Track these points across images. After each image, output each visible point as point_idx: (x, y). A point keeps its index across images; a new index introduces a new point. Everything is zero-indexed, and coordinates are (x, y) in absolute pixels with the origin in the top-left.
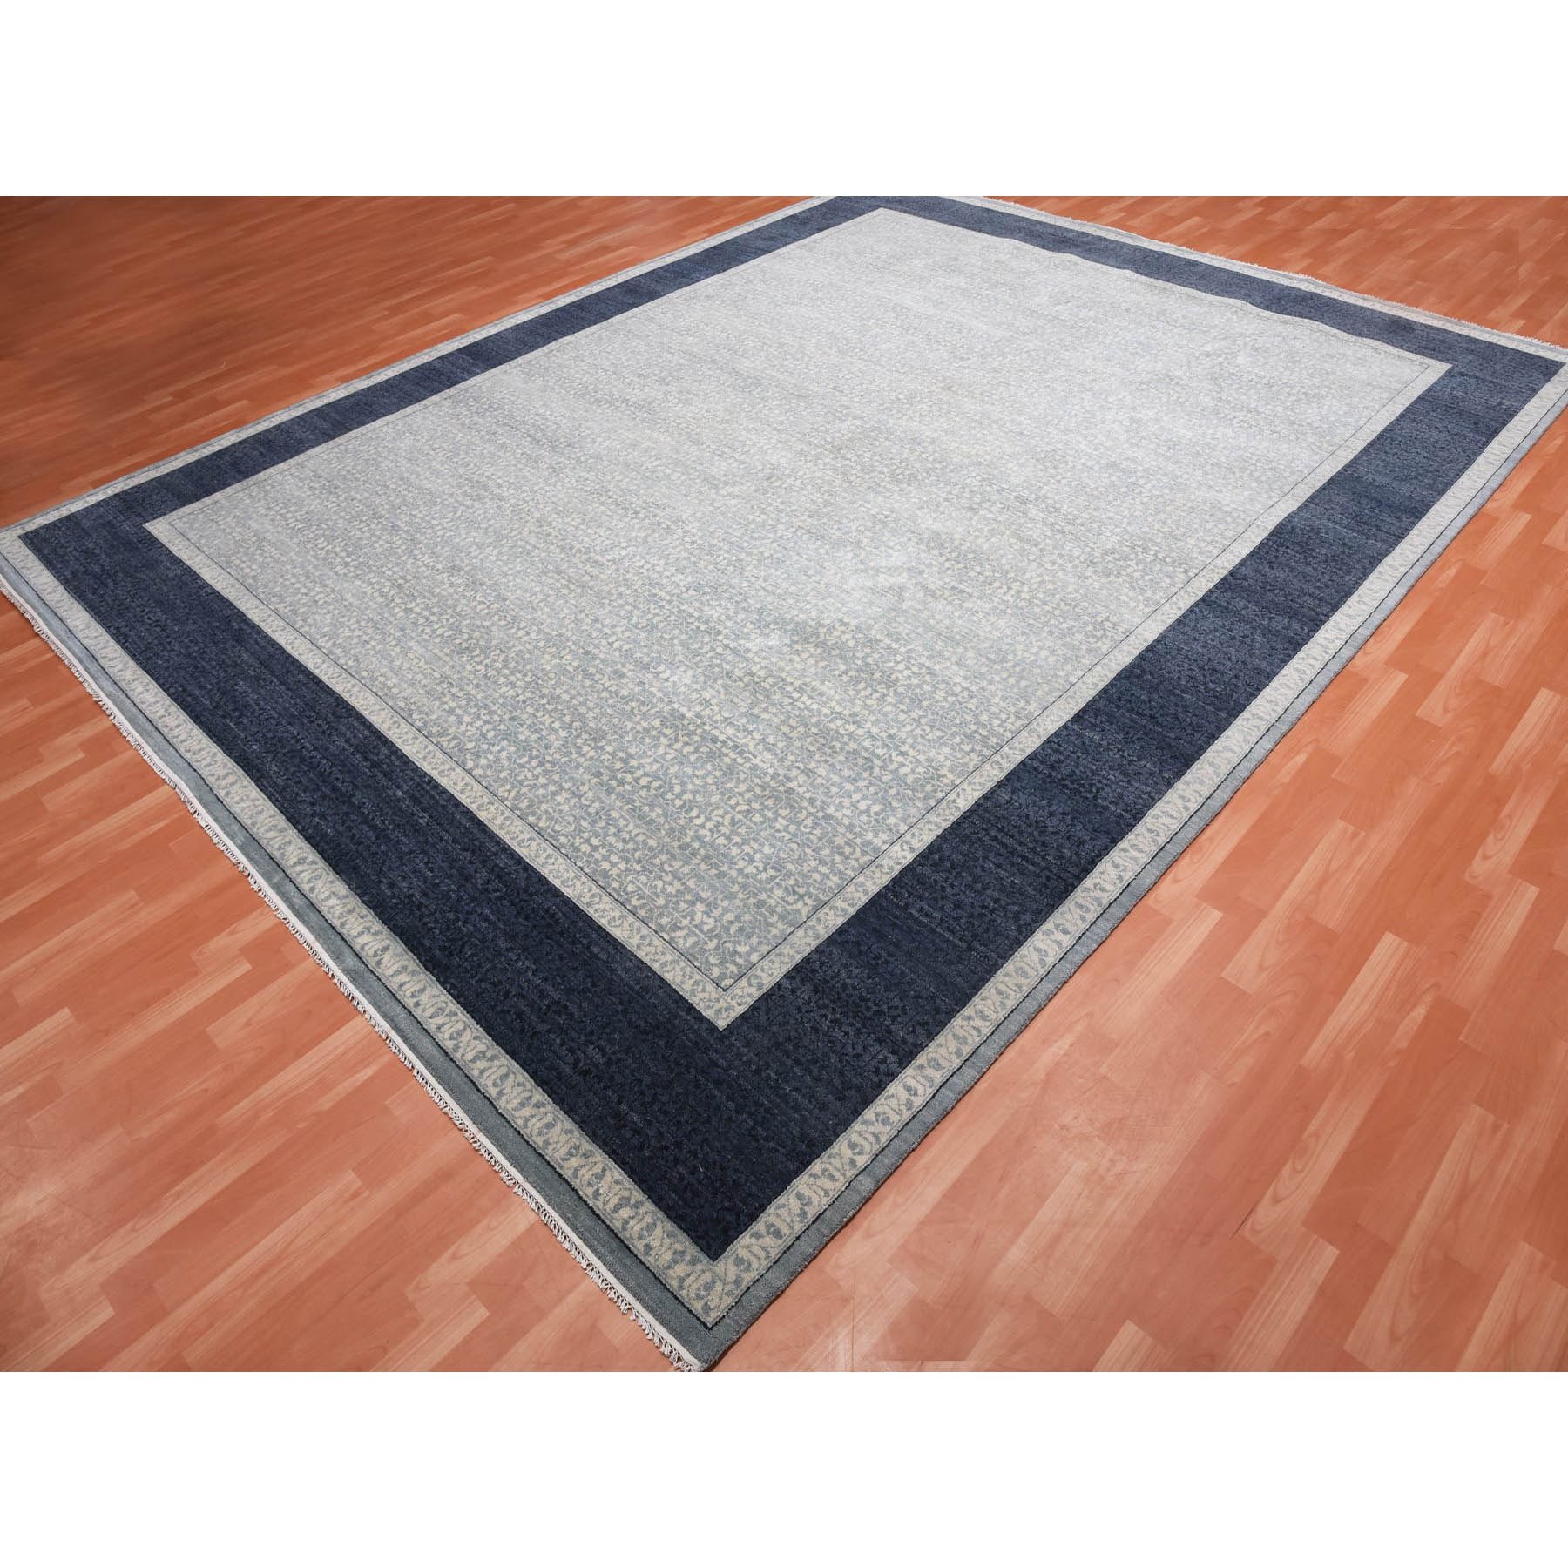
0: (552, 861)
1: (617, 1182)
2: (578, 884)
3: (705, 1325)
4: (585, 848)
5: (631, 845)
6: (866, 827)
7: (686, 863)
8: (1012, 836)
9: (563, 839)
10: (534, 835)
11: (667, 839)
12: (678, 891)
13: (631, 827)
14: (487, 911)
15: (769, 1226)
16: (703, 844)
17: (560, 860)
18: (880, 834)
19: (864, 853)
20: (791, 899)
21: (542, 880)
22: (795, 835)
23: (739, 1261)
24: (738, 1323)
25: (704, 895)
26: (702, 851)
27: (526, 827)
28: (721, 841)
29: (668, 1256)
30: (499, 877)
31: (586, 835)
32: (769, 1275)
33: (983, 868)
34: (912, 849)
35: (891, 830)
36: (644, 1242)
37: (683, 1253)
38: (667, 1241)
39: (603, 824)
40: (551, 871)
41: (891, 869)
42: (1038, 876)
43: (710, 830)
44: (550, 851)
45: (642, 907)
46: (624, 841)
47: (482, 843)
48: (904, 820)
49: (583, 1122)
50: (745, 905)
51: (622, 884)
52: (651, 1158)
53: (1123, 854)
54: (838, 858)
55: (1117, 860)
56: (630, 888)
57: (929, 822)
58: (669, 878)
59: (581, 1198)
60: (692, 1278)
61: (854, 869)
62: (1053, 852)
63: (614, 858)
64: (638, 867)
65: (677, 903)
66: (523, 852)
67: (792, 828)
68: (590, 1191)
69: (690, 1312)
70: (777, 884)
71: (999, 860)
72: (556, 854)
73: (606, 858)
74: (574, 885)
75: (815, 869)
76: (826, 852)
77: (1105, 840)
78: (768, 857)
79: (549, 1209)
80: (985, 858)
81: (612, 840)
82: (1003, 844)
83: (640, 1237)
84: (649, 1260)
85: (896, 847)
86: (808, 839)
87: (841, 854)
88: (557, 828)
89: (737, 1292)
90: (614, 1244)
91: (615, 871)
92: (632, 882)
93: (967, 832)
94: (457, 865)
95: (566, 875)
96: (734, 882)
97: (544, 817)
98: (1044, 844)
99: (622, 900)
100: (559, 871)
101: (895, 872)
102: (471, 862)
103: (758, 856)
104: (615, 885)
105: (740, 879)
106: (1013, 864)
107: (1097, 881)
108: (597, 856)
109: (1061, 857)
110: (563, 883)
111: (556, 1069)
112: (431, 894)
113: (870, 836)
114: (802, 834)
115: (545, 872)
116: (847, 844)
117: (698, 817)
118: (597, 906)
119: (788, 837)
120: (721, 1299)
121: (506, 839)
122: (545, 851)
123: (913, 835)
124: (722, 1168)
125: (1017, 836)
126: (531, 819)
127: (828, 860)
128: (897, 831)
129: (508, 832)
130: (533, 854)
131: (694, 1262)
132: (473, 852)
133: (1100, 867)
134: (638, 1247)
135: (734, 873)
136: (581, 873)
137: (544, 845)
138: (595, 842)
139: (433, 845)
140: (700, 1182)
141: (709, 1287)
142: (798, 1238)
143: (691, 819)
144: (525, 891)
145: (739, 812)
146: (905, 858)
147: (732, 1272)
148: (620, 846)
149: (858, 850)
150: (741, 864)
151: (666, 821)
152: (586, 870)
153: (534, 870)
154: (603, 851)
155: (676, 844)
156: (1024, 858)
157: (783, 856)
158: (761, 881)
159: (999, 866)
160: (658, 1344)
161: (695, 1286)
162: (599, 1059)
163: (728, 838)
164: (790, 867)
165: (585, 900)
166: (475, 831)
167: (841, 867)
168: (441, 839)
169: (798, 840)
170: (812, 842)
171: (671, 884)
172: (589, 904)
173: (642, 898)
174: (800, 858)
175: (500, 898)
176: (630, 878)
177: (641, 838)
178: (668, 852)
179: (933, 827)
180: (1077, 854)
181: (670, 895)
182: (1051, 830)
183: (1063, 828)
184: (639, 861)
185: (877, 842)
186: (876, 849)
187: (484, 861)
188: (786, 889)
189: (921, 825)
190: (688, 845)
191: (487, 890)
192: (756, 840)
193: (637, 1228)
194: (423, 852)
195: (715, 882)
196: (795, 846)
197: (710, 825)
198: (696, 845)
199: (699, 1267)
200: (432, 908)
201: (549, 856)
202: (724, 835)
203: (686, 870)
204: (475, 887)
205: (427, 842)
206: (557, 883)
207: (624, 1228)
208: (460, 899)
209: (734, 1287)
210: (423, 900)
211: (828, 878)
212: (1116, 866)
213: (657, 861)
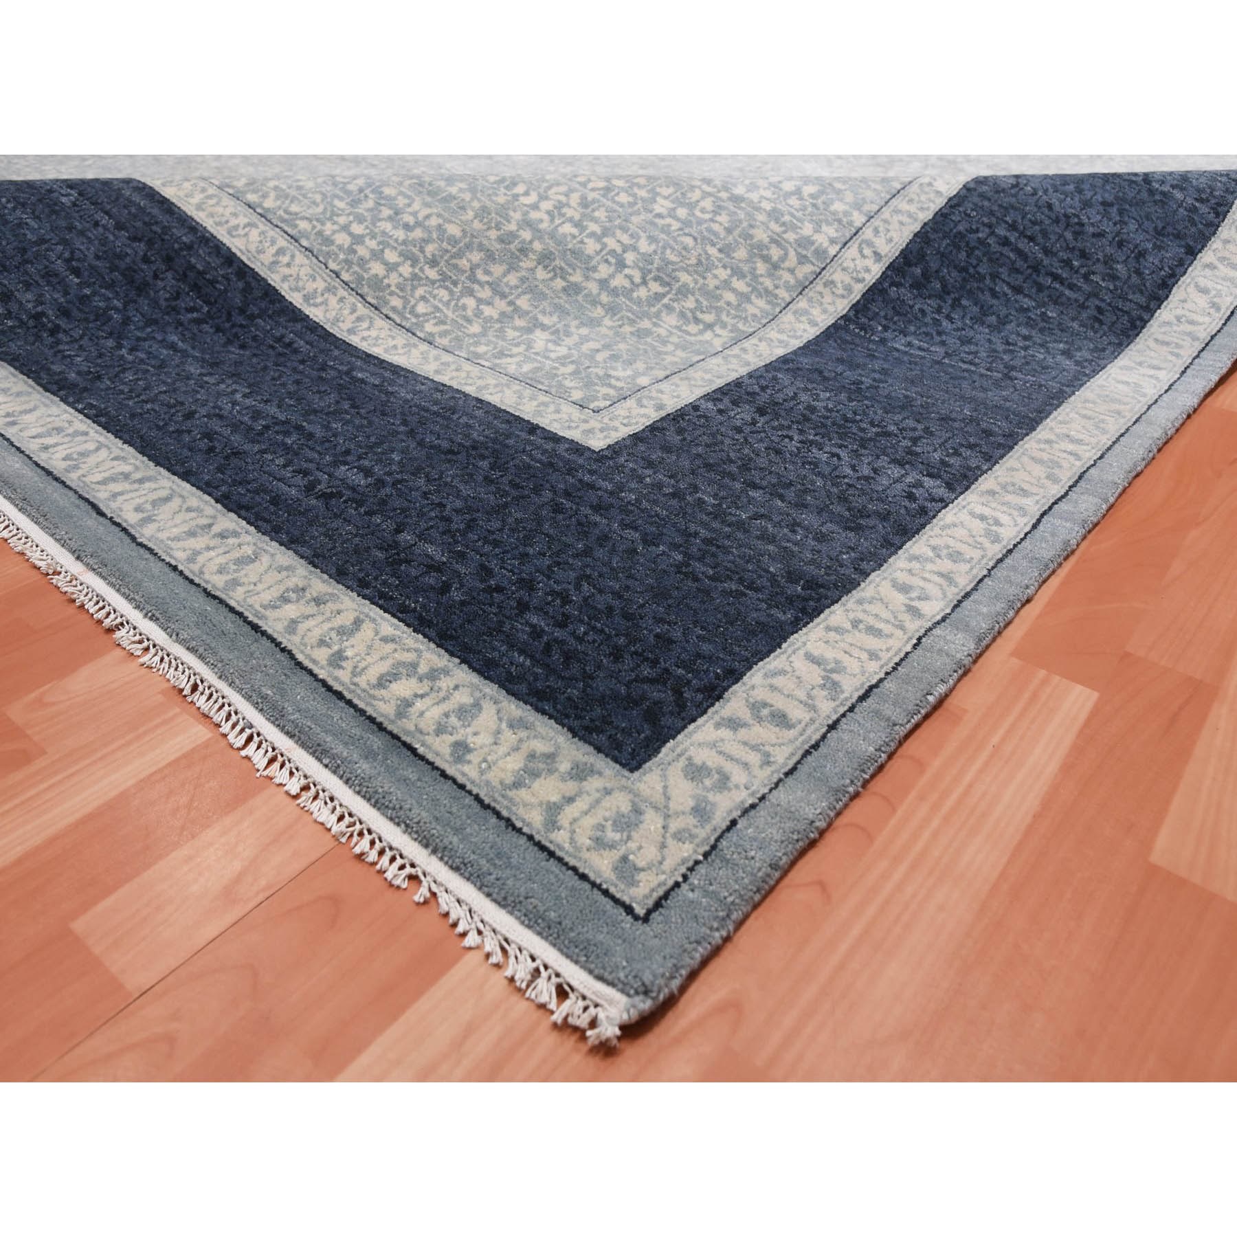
0: (285, 259)
1: (385, 640)
2: (333, 301)
3: (629, 910)
4: (342, 239)
5: (418, 233)
6: (799, 214)
7: (512, 268)
8: (1031, 239)
9: (303, 225)
10: (255, 218)
11: (477, 225)
12: (503, 314)
13: (416, 206)
14: (174, 338)
15: (756, 707)
16: (538, 234)
17: (300, 258)
18: (824, 228)
19: (802, 259)
20: (693, 328)
21: (271, 294)
22: (686, 223)
23: (695, 772)
24: (722, 901)
25: (546, 320)
26: (537, 246)
27: (242, 208)
28: (568, 228)
29: (513, 764)
30: (196, 287)
31: (342, 220)
32: (780, 795)
33: (992, 291)
34: (878, 256)
35: (839, 221)
36: (452, 739)
37: (551, 757)
38: (509, 737)
39: (370, 204)
40: (285, 278)
41: (849, 289)
42: (1083, 307)
43: (548, 212)
44: (282, 242)
45: (443, 334)
46: (407, 227)
47: (166, 229)
48: (858, 206)
49: (316, 555)
50: (617, 334)
51: (406, 301)
52: (463, 603)
53: (1208, 272)
54: (761, 268)
55: (1202, 282)
56: (421, 308)
57: (897, 211)
58: (485, 293)
59: (299, 664)
60: (581, 804)
61: (788, 288)
62: (1099, 267)
63: (391, 256)
64: (432, 274)
65: (501, 330)
66: (236, 245)
67: (682, 212)
68: (322, 655)
69: (584, 877)
70: (667, 307)
71: (1018, 280)
72: (292, 246)
73: (377, 255)
74: (325, 303)
75: (726, 284)
76: (741, 253)
77: (1174, 250)
78: (647, 258)
79: (221, 685)
80: (995, 276)
81: (387, 226)
82: (1020, 253)
83: (440, 730)
84: (467, 772)
85: (852, 251)
86: (709, 230)
87: (766, 259)
88: (294, 208)
89: (705, 833)
90: (376, 742)
91: (393, 279)
92: (423, 298)
93: (961, 228)
94: (123, 265)
95: (310, 286)
96: (595, 302)
97: (272, 195)
98: (1083, 255)
99: (408, 325)
100: (298, 278)
101: (856, 296)
102: (146, 260)
103: (630, 257)
104: (396, 302)
105: (604, 298)
106: (1040, 288)
107: (1179, 312)
108: (362, 251)
109: (1114, 278)
110: (307, 298)
111: (266, 491)
112: (75, 313)
113: (807, 229)
114: (700, 222)
115: (274, 279)
116: (773, 241)
117: (527, 194)
118: (366, 334)
119: (676, 225)
120: (663, 846)
121: (209, 224)
122: (273, 242)
123: (876, 231)
124: (627, 616)
125: (1040, 239)
126: (251, 197)
127: (746, 269)
128: (851, 223)
129: (212, 215)
130: (253, 248)
131: (580, 773)
132: (150, 243)
133: (1177, 294)
134: (438, 749)
135: (593, 287)
136: (337, 283)
137: (272, 233)
138: (357, 229)
139: (82, 233)
140: (580, 639)
141: (628, 823)
142: (833, 727)
143: (516, 197)
144: (242, 311)
145: (593, 190)
146: (868, 270)
147: (683, 793)
148: (400, 234)
149: (792, 253)
150: (604, 271)
151: (474, 197)
152: (345, 276)
153: (255, 275)
154: (372, 244)
155: (493, 234)
156: (1056, 277)
157: (673, 258)
158: (639, 302)
159: (1018, 290)
160: (497, 957)
161: (589, 821)
162: (359, 480)
163: (578, 225)
164: (685, 278)
165: (345, 326)
166: (155, 211)
167: (768, 283)
168: (96, 224)
169: (694, 231)
170: (716, 234)
171: (489, 303)
172: (351, 331)
173: (443, 322)
174: (699, 263)
175: (198, 322)
176: (420, 292)
177: (434, 222)
178: (481, 247)
179: (905, 219)
180: (1138, 273)
181: (489, 319)
182: (1091, 230)
183: (1107, 227)
184: (433, 263)
185: (821, 240)
186: (821, 253)
187: (169, 260)
188: (682, 315)
189: (886, 213)
190: (513, 236)
191: (175, 309)
192: (625, 230)
193: (435, 713)
194: (64, 242)
195: (563, 300)
196: (689, 241)
197: (546, 205)
198: (526, 235)
199: (594, 784)
200: (77, 333)
201: (280, 252)
202: (571, 220)
203: (512, 279)
204: (155, 303)
205: (70, 228)
206: (296, 299)
207: (401, 714)
208: (126, 321)
209: (691, 821)
210: (62, 323)
211: (749, 300)
212: (1204, 291)
213: (464, 263)
